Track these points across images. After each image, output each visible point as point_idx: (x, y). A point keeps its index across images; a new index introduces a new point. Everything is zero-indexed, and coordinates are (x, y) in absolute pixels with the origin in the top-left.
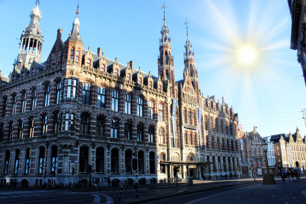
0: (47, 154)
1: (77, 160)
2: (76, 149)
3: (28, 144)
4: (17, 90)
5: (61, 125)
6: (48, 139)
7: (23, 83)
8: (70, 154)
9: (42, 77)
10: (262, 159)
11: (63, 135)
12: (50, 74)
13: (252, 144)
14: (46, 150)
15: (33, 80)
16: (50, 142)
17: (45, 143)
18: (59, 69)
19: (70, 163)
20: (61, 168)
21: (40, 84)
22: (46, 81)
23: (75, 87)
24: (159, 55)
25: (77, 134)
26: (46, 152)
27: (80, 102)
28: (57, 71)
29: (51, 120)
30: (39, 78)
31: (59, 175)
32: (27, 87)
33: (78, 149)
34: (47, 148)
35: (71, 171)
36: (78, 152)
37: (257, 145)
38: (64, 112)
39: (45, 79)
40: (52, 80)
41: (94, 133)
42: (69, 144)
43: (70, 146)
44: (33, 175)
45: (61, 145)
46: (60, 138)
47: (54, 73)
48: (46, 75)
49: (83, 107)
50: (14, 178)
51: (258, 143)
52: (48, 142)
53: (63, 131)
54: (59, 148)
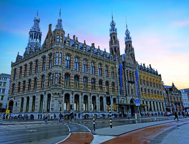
0: (45, 99)
1: (63, 102)
2: (62, 95)
3: (34, 93)
4: (27, 62)
5: (53, 81)
6: (45, 90)
7: (31, 58)
8: (58, 99)
9: (41, 53)
10: (180, 104)
11: (54, 87)
12: (45, 51)
13: (172, 94)
14: (44, 96)
15: (36, 56)
16: (46, 92)
17: (44, 92)
18: (51, 47)
19: (58, 104)
20: (53, 107)
21: (40, 58)
22: (43, 56)
23: (60, 57)
24: (110, 39)
25: (63, 86)
26: (44, 98)
27: (64, 67)
28: (50, 49)
29: (47, 78)
30: (39, 54)
31: (52, 111)
32: (33, 60)
33: (64, 95)
34: (45, 95)
35: (59, 109)
36: (64, 97)
37: (175, 94)
38: (55, 73)
39: (43, 54)
40: (47, 55)
41: (73, 86)
42: (57, 92)
43: (59, 93)
44: (37, 112)
45: (53, 93)
46: (52, 89)
47: (48, 50)
48: (43, 52)
49: (66, 70)
50: (26, 114)
51: (176, 94)
52: (45, 91)
53: (54, 84)
54: (52, 95)
